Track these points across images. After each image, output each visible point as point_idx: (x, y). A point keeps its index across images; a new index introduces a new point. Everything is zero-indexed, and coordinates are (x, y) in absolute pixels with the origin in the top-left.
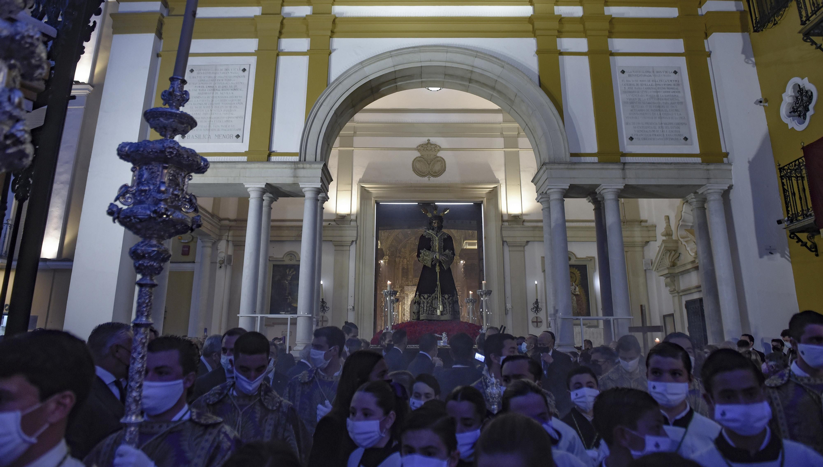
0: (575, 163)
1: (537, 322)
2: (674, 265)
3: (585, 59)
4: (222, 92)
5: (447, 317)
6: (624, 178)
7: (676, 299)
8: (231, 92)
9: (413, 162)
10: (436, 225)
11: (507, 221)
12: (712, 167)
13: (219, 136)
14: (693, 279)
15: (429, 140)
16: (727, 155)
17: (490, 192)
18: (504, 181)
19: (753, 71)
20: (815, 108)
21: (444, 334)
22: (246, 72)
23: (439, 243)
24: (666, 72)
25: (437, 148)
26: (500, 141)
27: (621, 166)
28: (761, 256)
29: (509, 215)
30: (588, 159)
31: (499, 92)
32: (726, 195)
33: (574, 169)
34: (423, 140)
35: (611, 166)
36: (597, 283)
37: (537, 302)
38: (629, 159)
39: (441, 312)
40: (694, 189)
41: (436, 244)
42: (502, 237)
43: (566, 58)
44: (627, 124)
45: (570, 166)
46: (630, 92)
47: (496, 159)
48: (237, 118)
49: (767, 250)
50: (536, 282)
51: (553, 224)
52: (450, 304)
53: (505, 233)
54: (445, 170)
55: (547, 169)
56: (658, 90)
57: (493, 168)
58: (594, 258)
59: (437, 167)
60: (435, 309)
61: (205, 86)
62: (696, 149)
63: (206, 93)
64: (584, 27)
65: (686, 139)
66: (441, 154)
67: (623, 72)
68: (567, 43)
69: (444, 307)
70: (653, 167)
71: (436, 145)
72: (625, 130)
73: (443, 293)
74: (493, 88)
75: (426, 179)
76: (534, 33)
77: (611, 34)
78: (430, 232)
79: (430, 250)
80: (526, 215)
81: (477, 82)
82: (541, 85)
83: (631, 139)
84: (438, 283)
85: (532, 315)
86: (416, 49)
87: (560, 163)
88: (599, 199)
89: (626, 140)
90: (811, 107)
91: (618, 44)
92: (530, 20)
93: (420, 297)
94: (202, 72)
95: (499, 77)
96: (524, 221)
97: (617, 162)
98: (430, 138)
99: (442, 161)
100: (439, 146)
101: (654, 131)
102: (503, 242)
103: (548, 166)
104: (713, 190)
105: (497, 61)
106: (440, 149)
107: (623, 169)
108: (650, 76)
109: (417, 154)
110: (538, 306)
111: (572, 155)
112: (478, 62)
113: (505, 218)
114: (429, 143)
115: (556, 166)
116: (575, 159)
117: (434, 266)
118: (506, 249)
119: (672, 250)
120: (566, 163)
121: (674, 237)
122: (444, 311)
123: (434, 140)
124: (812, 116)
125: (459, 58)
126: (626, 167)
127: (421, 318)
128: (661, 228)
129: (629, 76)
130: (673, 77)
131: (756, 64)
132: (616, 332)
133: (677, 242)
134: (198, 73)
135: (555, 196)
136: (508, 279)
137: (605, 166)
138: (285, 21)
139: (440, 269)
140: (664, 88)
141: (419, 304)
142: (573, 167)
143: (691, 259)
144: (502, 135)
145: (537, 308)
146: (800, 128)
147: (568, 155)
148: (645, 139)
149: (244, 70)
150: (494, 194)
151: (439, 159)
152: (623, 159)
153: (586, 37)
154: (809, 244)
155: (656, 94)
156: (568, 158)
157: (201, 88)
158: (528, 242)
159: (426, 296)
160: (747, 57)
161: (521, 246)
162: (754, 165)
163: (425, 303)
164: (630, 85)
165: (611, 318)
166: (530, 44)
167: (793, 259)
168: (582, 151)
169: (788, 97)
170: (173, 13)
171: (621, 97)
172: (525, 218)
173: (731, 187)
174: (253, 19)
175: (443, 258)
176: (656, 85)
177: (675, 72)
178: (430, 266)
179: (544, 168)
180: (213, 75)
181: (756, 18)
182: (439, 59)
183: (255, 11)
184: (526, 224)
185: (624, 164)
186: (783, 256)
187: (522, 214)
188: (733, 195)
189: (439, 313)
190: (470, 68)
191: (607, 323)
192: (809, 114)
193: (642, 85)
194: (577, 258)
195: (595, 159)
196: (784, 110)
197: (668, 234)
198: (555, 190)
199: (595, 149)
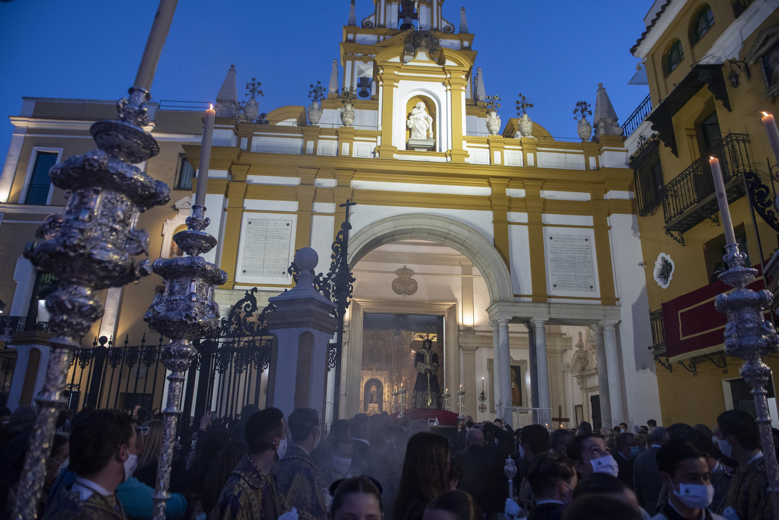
0: (517, 302)
1: (483, 408)
2: (583, 369)
3: (526, 227)
4: (272, 240)
5: (434, 407)
6: (549, 314)
7: (585, 394)
8: (279, 240)
9: (393, 282)
10: (428, 346)
11: (462, 331)
12: (608, 308)
13: (270, 272)
14: (595, 381)
15: (405, 266)
16: (618, 299)
17: (450, 308)
18: (461, 300)
19: (639, 242)
20: (673, 275)
21: (436, 419)
22: (290, 226)
23: (429, 358)
24: (581, 239)
25: (411, 272)
26: (459, 269)
27: (548, 305)
28: (637, 370)
29: (464, 326)
30: (526, 299)
31: (466, 248)
32: (617, 326)
33: (516, 306)
34: (400, 266)
35: (541, 305)
36: (528, 380)
37: (483, 393)
38: (553, 300)
39: (430, 403)
40: (596, 322)
41: (428, 358)
42: (459, 343)
43: (513, 226)
44: (552, 275)
45: (513, 304)
46: (555, 253)
47: (456, 283)
48: (283, 259)
49: (641, 366)
50: (483, 378)
51: (501, 344)
52: (436, 398)
53: (461, 340)
54: (417, 290)
55: (498, 305)
56: (574, 252)
57: (453, 289)
58: (526, 361)
59: (411, 287)
60: (427, 401)
61: (260, 234)
62: (598, 294)
63: (260, 240)
64: (526, 205)
65: (591, 287)
66: (414, 277)
67: (551, 238)
68: (513, 216)
69: (432, 400)
70: (568, 306)
71: (410, 271)
72: (551, 278)
73: (432, 391)
74: (462, 245)
75: (402, 296)
76: (491, 208)
77: (544, 211)
78: (423, 350)
79: (423, 363)
80: (477, 326)
81: (450, 239)
82: (495, 246)
83: (555, 286)
84: (429, 384)
85: (479, 403)
86: (410, 216)
87: (507, 301)
88: (532, 326)
89: (551, 287)
90: (671, 274)
91: (549, 218)
92: (489, 198)
93: (416, 393)
94: (257, 224)
95: (467, 238)
96: (475, 331)
97: (545, 302)
98: (406, 265)
99: (415, 283)
100: (413, 271)
101: (570, 281)
102: (459, 346)
103: (499, 304)
104: (608, 323)
105: (466, 227)
106: (414, 273)
107: (549, 307)
108: (569, 242)
109: (396, 276)
110: (483, 396)
111: (515, 296)
112: (453, 227)
113: (461, 328)
114: (405, 269)
115: (505, 304)
116: (517, 299)
117: (426, 374)
118: (461, 352)
119: (582, 358)
120: (511, 302)
121: (584, 349)
122: (432, 402)
123: (409, 266)
124: (671, 281)
125: (440, 223)
126: (551, 306)
127: (417, 407)
128: (575, 341)
129: (555, 241)
130: (585, 243)
131: (641, 237)
132: (541, 418)
133: (586, 352)
134: (255, 225)
135: (502, 324)
136: (462, 375)
137: (537, 305)
138: (317, 190)
139: (430, 375)
140: (579, 251)
141: (416, 397)
142: (515, 304)
143: (595, 366)
144: (460, 265)
145: (483, 398)
146: (665, 287)
147: (512, 295)
148: (564, 286)
149: (288, 224)
150: (453, 310)
151: (412, 281)
152: (549, 300)
153: (527, 212)
154: (666, 364)
155: (572, 255)
156: (512, 299)
157: (257, 236)
158: (477, 347)
159: (421, 393)
160: (635, 232)
161: (472, 350)
162: (635, 308)
163: (420, 397)
164: (556, 247)
165: (538, 409)
166: (489, 215)
167: (658, 373)
168: (522, 294)
169: (658, 264)
170: (236, 179)
171: (549, 256)
172: (476, 329)
173: (620, 322)
174: (293, 187)
175: (433, 368)
176: (573, 248)
177: (587, 240)
178: (424, 373)
179: (496, 304)
180: (266, 227)
181: (641, 207)
182: (426, 224)
183: (295, 181)
184: (476, 333)
185: (550, 303)
186: (651, 371)
187: (474, 326)
188: (621, 327)
189: (429, 404)
190: (447, 231)
191: (535, 412)
192: (670, 278)
193: (563, 248)
194: (513, 361)
195: (530, 299)
196: (656, 273)
197: (580, 345)
198: (503, 320)
199: (531, 293)
